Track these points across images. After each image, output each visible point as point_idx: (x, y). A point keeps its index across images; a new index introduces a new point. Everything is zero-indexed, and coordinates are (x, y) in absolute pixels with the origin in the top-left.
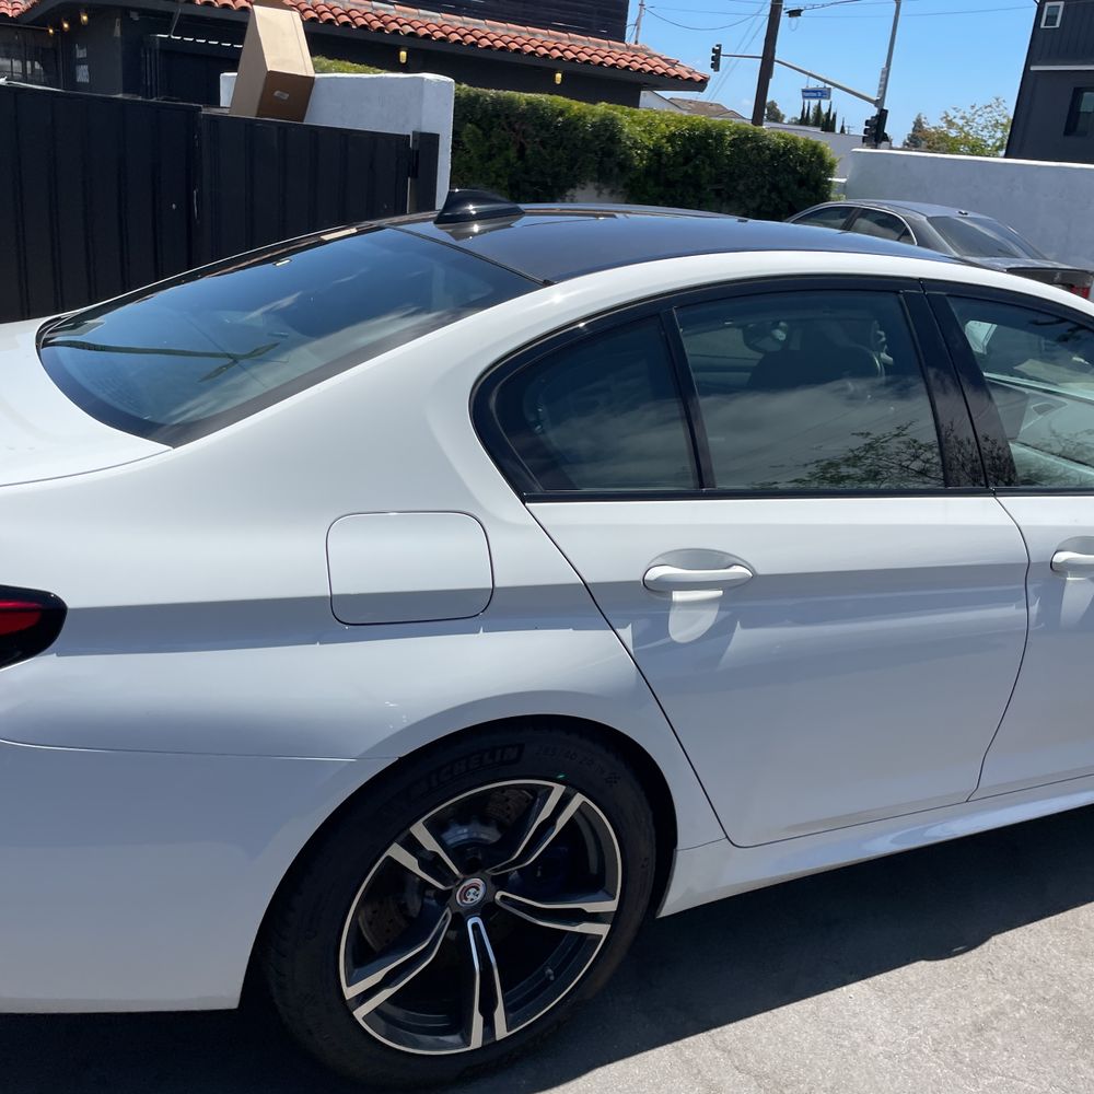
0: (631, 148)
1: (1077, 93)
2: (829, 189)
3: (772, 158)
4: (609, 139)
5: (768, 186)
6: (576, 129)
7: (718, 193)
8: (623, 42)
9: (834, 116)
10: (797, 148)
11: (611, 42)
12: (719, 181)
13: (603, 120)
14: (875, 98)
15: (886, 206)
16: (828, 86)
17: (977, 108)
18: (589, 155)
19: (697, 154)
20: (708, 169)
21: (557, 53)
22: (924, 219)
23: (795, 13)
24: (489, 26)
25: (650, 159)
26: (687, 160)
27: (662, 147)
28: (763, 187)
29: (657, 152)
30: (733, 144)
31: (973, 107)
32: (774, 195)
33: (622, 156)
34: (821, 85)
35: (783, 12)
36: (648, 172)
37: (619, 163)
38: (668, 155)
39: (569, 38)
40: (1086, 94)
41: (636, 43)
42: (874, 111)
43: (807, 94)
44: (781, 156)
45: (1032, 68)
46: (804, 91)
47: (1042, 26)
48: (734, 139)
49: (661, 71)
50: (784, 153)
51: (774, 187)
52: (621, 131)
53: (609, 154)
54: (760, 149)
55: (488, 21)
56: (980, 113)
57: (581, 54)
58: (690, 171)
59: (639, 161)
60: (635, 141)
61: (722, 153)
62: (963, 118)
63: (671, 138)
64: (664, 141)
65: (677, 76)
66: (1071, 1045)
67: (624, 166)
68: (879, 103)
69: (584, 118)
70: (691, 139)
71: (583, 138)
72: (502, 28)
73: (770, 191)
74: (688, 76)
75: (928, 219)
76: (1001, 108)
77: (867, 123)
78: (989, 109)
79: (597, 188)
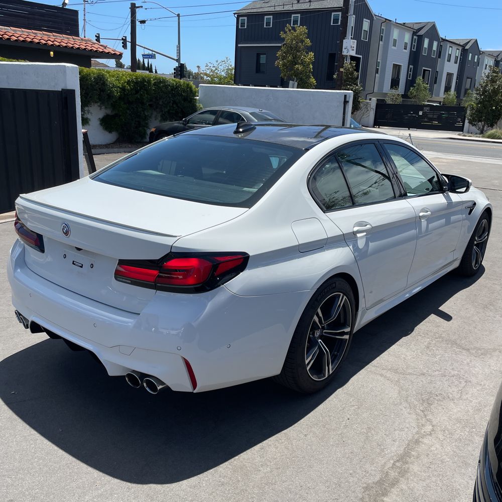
0: (112, 88)
1: (258, 55)
2: (195, 102)
3: (172, 90)
4: (102, 84)
5: (172, 102)
6: (87, 80)
7: (151, 106)
8: (79, 37)
9: (151, 65)
10: (181, 85)
11: (74, 37)
12: (151, 100)
13: (98, 76)
14: (176, 58)
15: (232, 109)
16: (154, 53)
17: (218, 62)
18: (94, 92)
19: (140, 89)
20: (146, 96)
21: (51, 43)
22: (249, 113)
23: (143, 22)
24: (13, 30)
25: (120, 92)
26: (137, 92)
27: (125, 86)
28: (170, 102)
29: (123, 89)
30: (155, 84)
31: (217, 61)
32: (175, 106)
33: (109, 92)
34: (151, 52)
35: (137, 22)
36: (120, 98)
37: (108, 95)
38: (128, 90)
39: (53, 35)
40: (261, 56)
41: (85, 37)
42: (176, 64)
43: (145, 57)
44: (175, 89)
45: (239, 45)
46: (143, 55)
47: (240, 27)
48: (155, 82)
49: (101, 50)
50: (176, 87)
51: (174, 102)
52: (107, 80)
53: (102, 90)
54: (166, 86)
55: (11, 28)
56: (220, 64)
57: (55, 42)
58: (139, 97)
59: (117, 94)
60: (114, 84)
61: (151, 89)
62: (214, 67)
63: (128, 82)
64: (126, 84)
65: (108, 53)
66: (450, 346)
67: (110, 96)
68: (178, 60)
69: (90, 75)
70: (137, 83)
71: (91, 84)
72: (19, 31)
73: (173, 104)
74: (114, 52)
75: (250, 113)
76: (229, 62)
77: (174, 69)
78: (224, 63)
79: (99, 106)
